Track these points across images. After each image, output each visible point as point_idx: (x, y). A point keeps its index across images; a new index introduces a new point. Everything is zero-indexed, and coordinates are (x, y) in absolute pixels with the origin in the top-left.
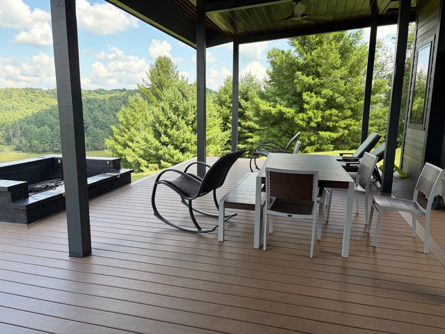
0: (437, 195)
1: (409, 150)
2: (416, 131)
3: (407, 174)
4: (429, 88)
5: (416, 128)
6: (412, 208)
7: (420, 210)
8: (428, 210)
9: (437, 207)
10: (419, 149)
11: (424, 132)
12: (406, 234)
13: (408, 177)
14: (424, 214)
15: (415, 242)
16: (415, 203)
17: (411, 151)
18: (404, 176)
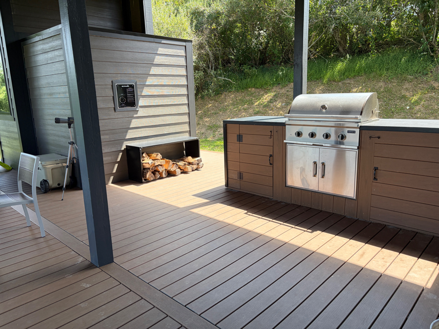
0: (42, 180)
1: (5, 141)
2: (6, 122)
3: (11, 166)
4: (8, 79)
5: (6, 119)
6: (19, 199)
7: (27, 200)
8: (34, 197)
9: (45, 191)
10: (15, 139)
11: (15, 122)
12: (21, 226)
13: (12, 168)
14: (32, 202)
15: (31, 230)
16: (21, 194)
17: (8, 142)
18: (8, 169)
